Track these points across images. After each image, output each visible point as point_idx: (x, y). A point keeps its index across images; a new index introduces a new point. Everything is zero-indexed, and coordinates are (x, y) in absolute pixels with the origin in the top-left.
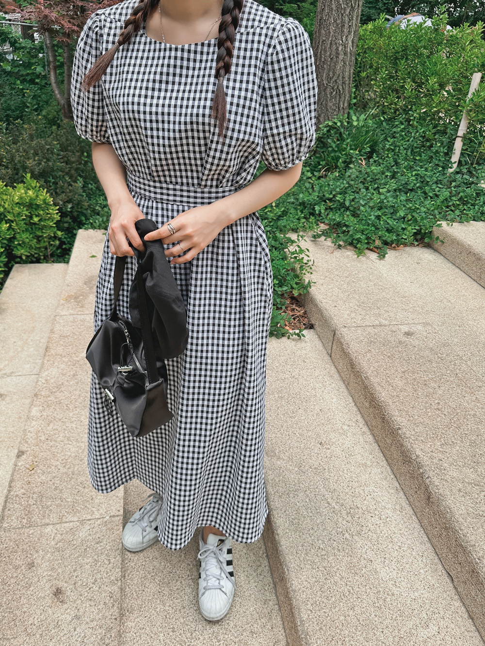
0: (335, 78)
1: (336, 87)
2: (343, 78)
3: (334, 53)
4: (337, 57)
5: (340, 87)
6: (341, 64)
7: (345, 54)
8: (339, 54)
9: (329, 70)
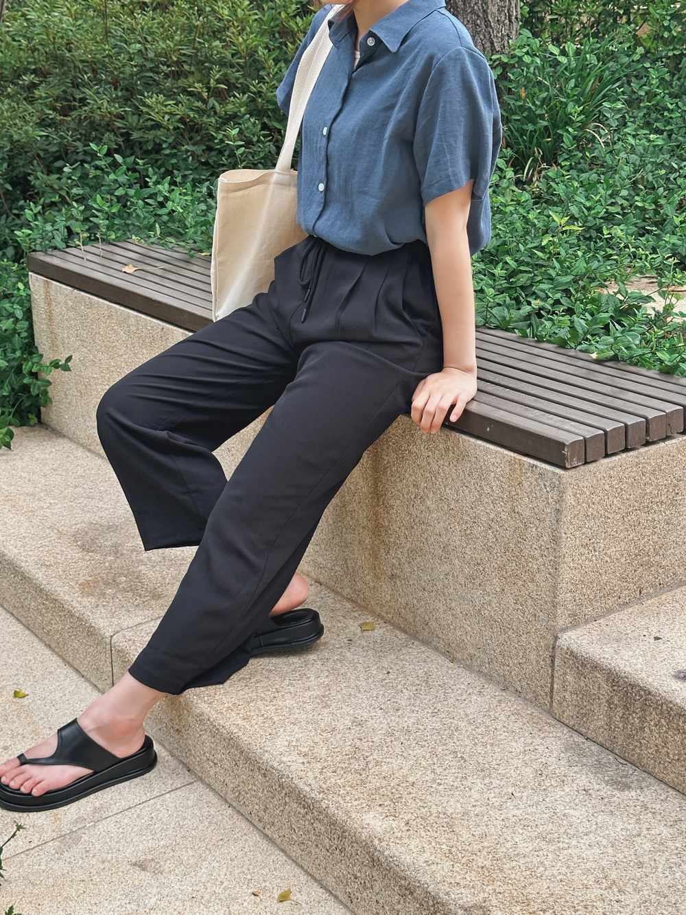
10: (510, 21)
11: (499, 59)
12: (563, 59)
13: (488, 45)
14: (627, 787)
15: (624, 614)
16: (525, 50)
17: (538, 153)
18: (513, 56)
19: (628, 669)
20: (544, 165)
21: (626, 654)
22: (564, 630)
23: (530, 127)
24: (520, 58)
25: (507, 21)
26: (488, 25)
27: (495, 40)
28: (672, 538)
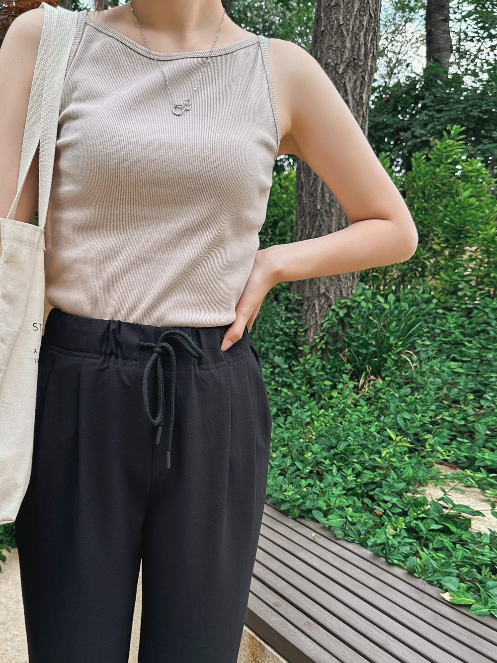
10: (353, 278)
11: (346, 302)
12: (386, 306)
13: (338, 293)
17: (369, 369)
20: (372, 377)
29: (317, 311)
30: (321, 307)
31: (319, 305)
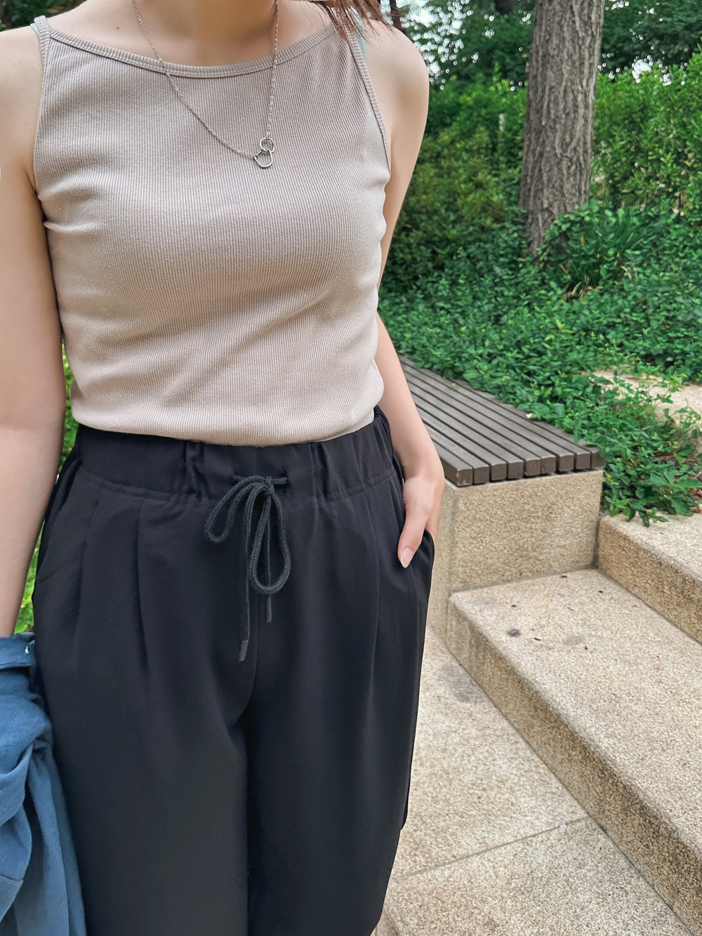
0: (574, 144)
1: (575, 159)
2: (585, 143)
3: (570, 104)
4: (576, 112)
5: (581, 158)
6: (581, 122)
7: (586, 107)
8: (577, 107)
9: (564, 133)
10: (580, 194)
11: (568, 218)
12: (614, 220)
13: (562, 208)
14: (468, 700)
15: (502, 588)
16: (587, 212)
17: (587, 279)
18: (579, 216)
19: (481, 623)
20: (590, 288)
21: (486, 613)
22: (456, 591)
23: (583, 262)
24: (583, 218)
25: (577, 194)
26: (563, 195)
27: (567, 205)
28: (548, 542)
29: (541, 225)
30: (545, 222)
31: (543, 218)
